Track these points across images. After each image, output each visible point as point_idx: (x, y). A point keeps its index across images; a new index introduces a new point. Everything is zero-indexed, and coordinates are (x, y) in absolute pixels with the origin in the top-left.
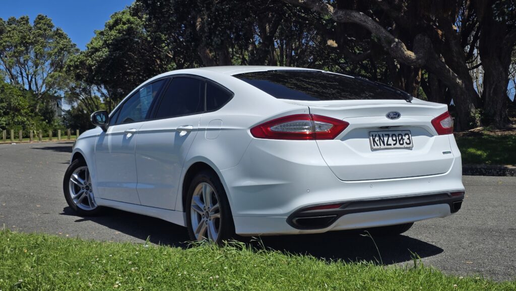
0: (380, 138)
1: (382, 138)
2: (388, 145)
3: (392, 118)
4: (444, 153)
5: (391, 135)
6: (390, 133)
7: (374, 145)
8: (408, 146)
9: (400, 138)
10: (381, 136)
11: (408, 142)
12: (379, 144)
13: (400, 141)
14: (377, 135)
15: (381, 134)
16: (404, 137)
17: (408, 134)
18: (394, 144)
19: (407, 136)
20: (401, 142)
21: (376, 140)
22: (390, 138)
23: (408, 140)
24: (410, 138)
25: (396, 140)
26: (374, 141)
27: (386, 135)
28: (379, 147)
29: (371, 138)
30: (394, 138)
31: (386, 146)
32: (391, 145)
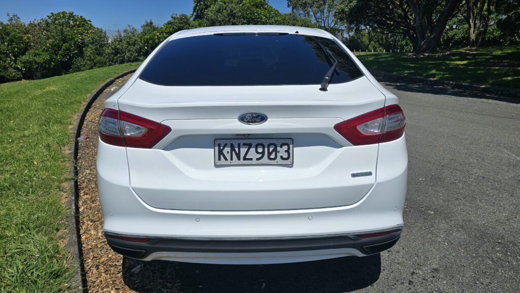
0: (233, 149)
1: (237, 149)
2: (245, 159)
3: (248, 122)
4: (354, 175)
5: (254, 145)
6: (254, 142)
7: (219, 159)
8: (285, 162)
9: (271, 149)
10: (236, 145)
11: (286, 156)
12: (229, 158)
13: (270, 154)
14: (229, 145)
15: (235, 143)
16: (279, 149)
17: (288, 145)
19: (285, 148)
20: (273, 156)
21: (225, 152)
22: (253, 150)
23: (287, 154)
24: (291, 151)
25: (263, 153)
26: (221, 153)
27: (244, 144)
28: (228, 163)
29: (217, 148)
30: (260, 150)
31: (242, 161)
32: (251, 159)
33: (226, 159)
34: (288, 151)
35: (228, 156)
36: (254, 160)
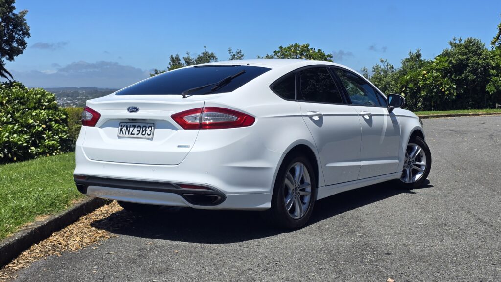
0: (127, 128)
1: (129, 128)
2: (131, 134)
3: (131, 112)
4: (179, 146)
5: (136, 126)
6: (137, 125)
7: (120, 134)
8: (148, 137)
9: (144, 129)
10: (128, 126)
11: (149, 133)
12: (124, 133)
13: (143, 132)
14: (126, 126)
15: (129, 124)
16: (147, 129)
17: (151, 127)
18: (137, 135)
19: (150, 128)
20: (144, 133)
21: (123, 130)
22: (135, 129)
24: (152, 131)
25: (140, 131)
26: (121, 130)
27: (132, 126)
28: (123, 136)
29: (120, 127)
30: (139, 129)
31: (130, 136)
32: (134, 134)
33: (123, 134)
34: (150, 131)
35: (124, 132)
36: (135, 134)
